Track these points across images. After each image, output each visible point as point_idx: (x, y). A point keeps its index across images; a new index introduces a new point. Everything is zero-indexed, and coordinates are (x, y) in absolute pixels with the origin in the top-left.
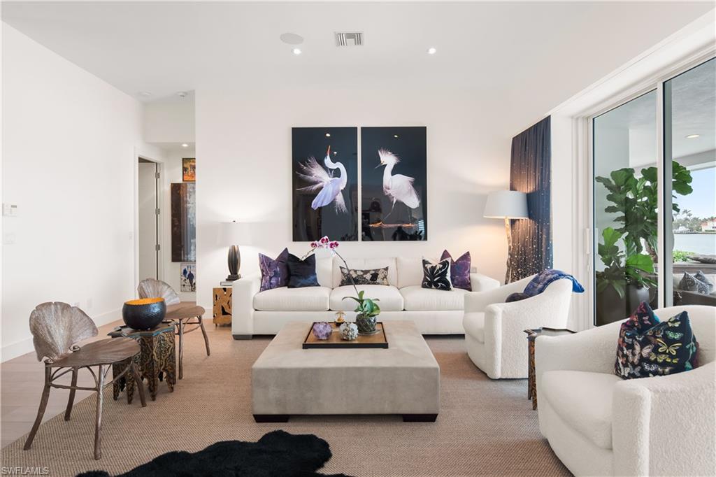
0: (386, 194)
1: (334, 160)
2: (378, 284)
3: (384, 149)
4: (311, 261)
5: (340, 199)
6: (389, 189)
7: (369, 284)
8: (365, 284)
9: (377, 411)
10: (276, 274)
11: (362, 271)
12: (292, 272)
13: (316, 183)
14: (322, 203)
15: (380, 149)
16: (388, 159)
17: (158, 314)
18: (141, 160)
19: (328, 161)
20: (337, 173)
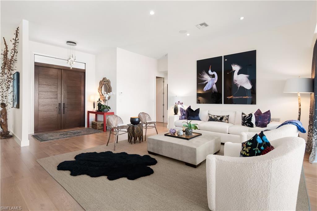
0: (235, 83)
1: (212, 71)
2: (223, 122)
3: (234, 63)
4: (198, 111)
5: (215, 87)
6: (236, 81)
7: (219, 121)
8: (217, 121)
9: (177, 158)
10: (184, 115)
11: (217, 116)
12: (190, 115)
13: (205, 81)
14: (208, 88)
15: (232, 64)
16: (236, 68)
17: (136, 121)
18: (157, 78)
19: (210, 72)
20: (213, 76)
